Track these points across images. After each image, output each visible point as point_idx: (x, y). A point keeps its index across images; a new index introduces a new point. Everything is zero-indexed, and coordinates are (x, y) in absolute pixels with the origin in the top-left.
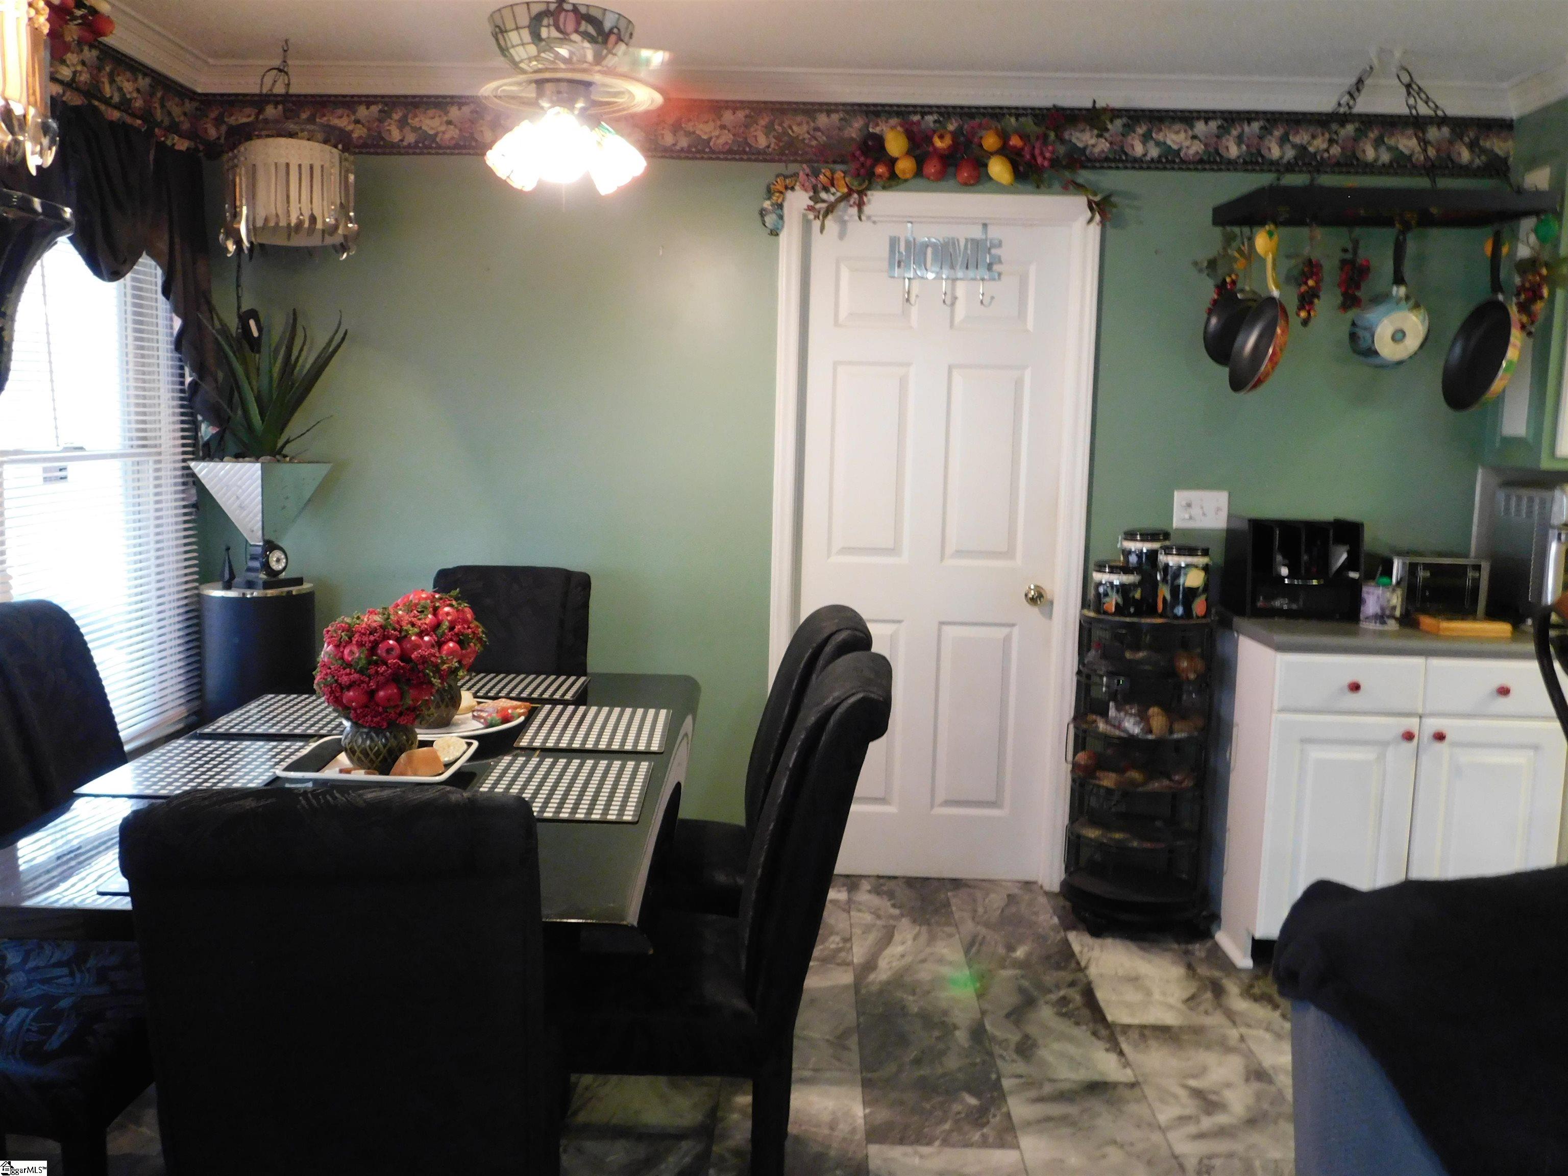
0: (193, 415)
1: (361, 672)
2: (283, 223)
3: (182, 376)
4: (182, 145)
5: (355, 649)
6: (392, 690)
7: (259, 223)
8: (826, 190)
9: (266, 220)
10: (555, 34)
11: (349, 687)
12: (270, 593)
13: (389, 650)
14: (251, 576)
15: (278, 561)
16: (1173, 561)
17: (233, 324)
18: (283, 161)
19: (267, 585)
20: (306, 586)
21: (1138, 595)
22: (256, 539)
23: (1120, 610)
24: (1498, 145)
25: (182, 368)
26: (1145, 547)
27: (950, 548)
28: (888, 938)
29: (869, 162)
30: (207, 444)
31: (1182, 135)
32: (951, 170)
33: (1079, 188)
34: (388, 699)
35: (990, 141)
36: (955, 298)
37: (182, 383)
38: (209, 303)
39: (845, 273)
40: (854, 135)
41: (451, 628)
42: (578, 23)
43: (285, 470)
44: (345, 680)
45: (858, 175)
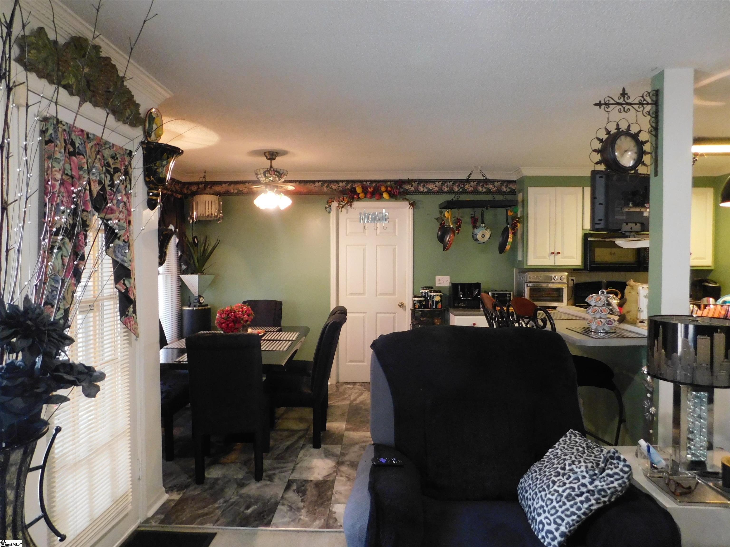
0: (180, 263)
1: (226, 320)
2: (204, 215)
3: (178, 253)
4: (179, 196)
5: (224, 315)
6: (232, 324)
7: (199, 215)
8: (342, 201)
9: (200, 215)
10: (269, 175)
11: (223, 323)
12: (200, 308)
13: (232, 315)
14: (195, 304)
15: (202, 300)
16: (432, 294)
17: (191, 240)
18: (204, 200)
19: (199, 306)
20: (209, 307)
21: (424, 303)
22: (196, 295)
23: (420, 307)
24: (513, 187)
25: (178, 251)
26: (427, 291)
27: (378, 293)
28: (361, 394)
29: (352, 195)
30: (184, 271)
31: (433, 186)
32: (374, 196)
33: (407, 200)
34: (232, 326)
35: (383, 189)
36: (377, 228)
37: (178, 255)
38: (185, 235)
39: (348, 221)
40: (349, 188)
41: (246, 312)
42: (274, 173)
43: (203, 276)
44: (222, 321)
45: (350, 198)
